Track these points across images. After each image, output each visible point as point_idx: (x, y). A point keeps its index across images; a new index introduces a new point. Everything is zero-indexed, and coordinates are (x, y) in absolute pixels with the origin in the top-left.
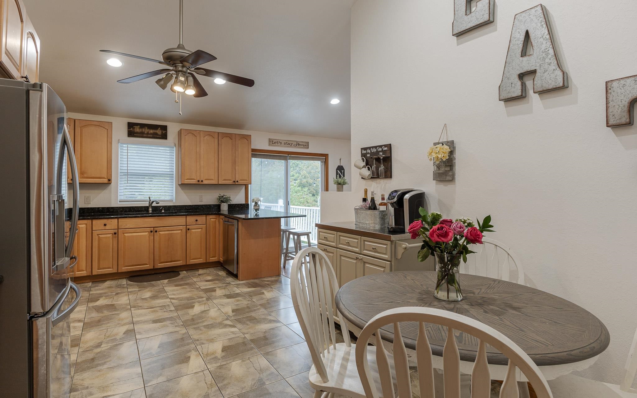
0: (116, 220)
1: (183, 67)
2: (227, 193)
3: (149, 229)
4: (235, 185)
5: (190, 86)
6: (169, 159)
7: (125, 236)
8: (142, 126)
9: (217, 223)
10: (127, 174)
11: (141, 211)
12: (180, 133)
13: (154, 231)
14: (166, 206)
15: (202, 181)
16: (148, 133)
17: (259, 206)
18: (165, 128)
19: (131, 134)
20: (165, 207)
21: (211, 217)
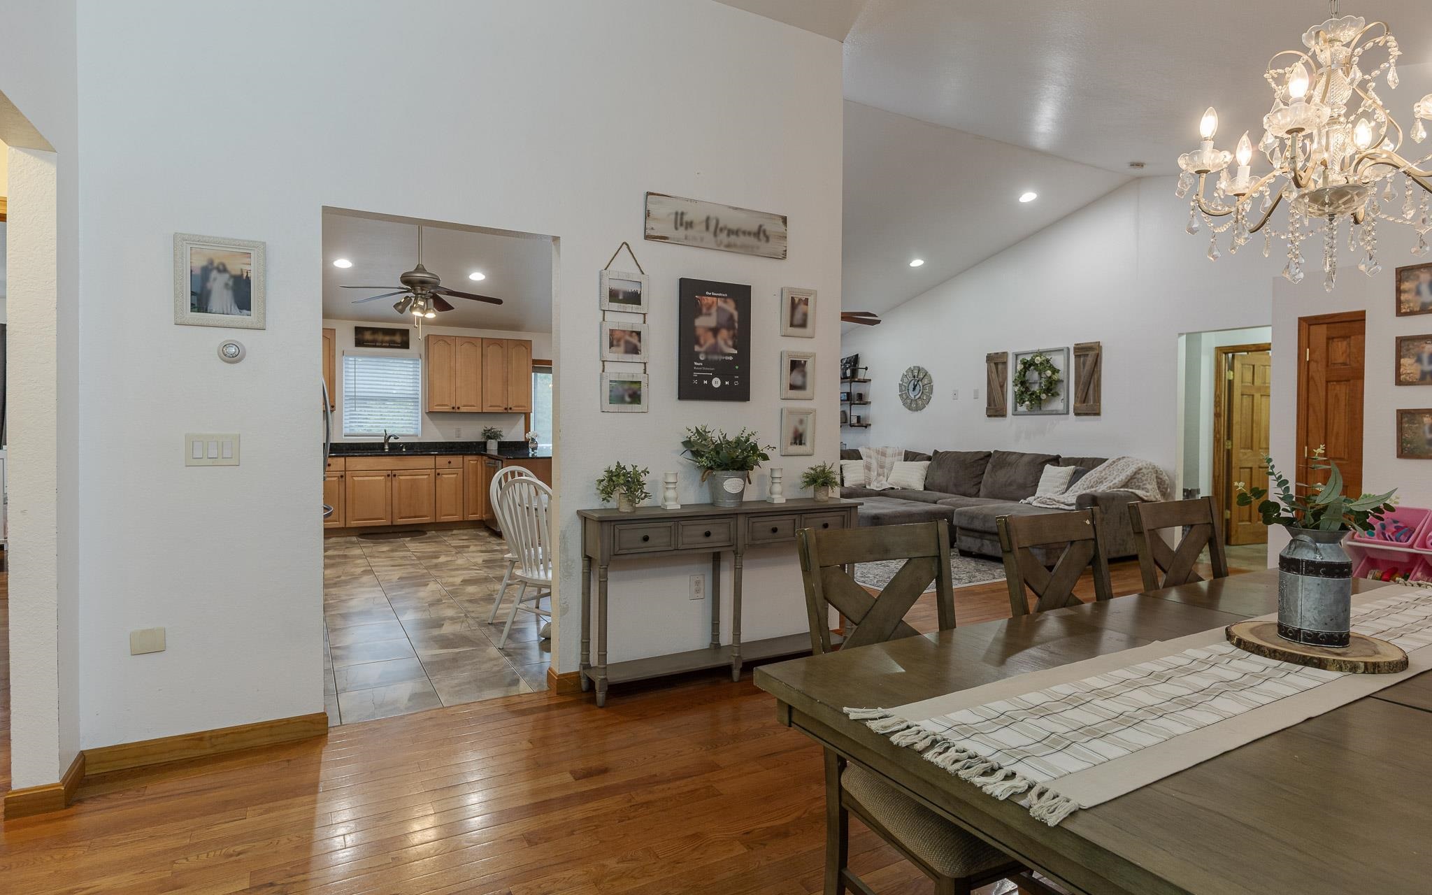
0: (343, 459)
1: (422, 290)
2: (496, 425)
3: (385, 473)
4: (508, 413)
5: (430, 309)
6: (411, 377)
7: (354, 480)
8: (374, 331)
9: (479, 467)
10: (355, 398)
11: (374, 449)
12: (427, 338)
13: (392, 475)
14: (409, 443)
15: (459, 408)
16: (382, 342)
17: (537, 443)
18: (405, 333)
19: (359, 343)
20: (406, 445)
21: (470, 458)
